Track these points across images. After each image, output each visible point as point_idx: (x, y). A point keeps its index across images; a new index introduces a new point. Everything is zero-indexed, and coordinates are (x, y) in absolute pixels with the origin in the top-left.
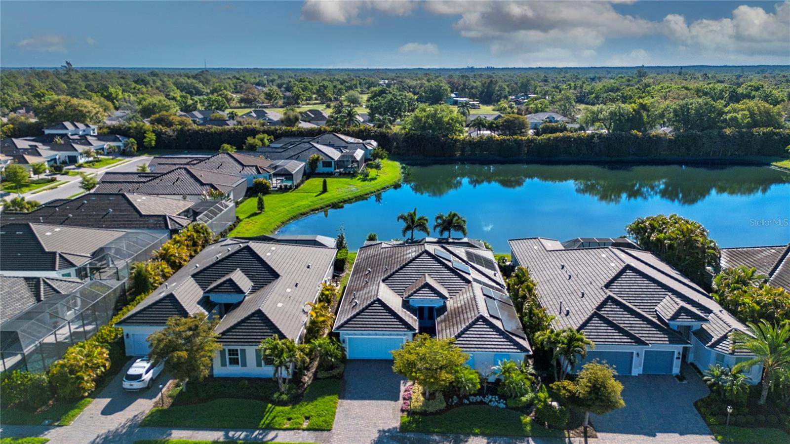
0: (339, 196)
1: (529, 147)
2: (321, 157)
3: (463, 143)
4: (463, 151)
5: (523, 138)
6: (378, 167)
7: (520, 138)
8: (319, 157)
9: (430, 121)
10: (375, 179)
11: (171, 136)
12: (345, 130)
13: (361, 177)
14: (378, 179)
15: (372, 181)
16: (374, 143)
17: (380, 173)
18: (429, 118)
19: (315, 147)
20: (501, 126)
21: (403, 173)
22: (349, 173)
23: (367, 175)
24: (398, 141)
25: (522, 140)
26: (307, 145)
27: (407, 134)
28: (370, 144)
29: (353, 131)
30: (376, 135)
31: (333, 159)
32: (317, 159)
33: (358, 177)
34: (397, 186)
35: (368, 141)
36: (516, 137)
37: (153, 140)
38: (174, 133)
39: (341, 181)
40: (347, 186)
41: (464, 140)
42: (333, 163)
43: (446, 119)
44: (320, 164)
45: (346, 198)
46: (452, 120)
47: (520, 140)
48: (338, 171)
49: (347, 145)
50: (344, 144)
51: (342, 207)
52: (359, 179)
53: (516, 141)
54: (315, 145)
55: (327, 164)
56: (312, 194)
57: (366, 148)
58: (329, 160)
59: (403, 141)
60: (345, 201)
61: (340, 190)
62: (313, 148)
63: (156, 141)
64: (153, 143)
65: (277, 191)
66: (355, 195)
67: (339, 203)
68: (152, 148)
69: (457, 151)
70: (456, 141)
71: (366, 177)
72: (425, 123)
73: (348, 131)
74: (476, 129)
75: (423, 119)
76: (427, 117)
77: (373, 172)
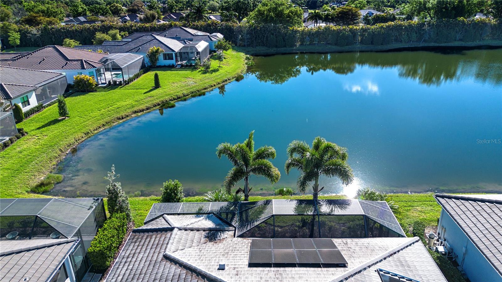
0: (172, 92)
1: (362, 35)
2: (160, 49)
3: (302, 33)
4: (302, 41)
5: (358, 28)
6: (220, 58)
7: (355, 27)
8: (158, 49)
9: (272, 14)
10: (217, 70)
11: (35, 35)
12: (194, 25)
13: (203, 69)
14: (220, 71)
15: (214, 73)
16: (220, 36)
17: (223, 64)
18: (270, 12)
19: (157, 39)
20: (336, 17)
21: (246, 63)
22: (191, 65)
23: (208, 67)
24: (242, 34)
25: (356, 29)
26: (149, 38)
27: (250, 26)
28: (216, 36)
29: (201, 26)
30: (222, 28)
31: (174, 51)
32: (157, 51)
33: (200, 70)
34: (239, 78)
35: (214, 34)
36: (351, 27)
37: (17, 38)
38: (38, 32)
39: (179, 74)
40: (183, 80)
41: (303, 31)
42: (174, 55)
43: (286, 12)
44: (161, 57)
45: (180, 94)
46: (292, 12)
47: (355, 29)
48: (180, 63)
49: (193, 37)
50: (190, 37)
51: (173, 106)
52: (199, 71)
53: (351, 30)
54: (157, 37)
55: (168, 56)
56: (140, 90)
57: (211, 40)
58: (171, 52)
59: (247, 34)
60: (178, 98)
61: (176, 85)
62: (155, 40)
63: (21, 40)
64: (18, 42)
65: (104, 88)
66: (191, 90)
67: (171, 100)
68: (18, 46)
69: (297, 42)
70: (297, 31)
71: (207, 69)
72: (267, 16)
73: (197, 25)
74: (313, 21)
75: (265, 12)
76: (269, 11)
77: (214, 64)
